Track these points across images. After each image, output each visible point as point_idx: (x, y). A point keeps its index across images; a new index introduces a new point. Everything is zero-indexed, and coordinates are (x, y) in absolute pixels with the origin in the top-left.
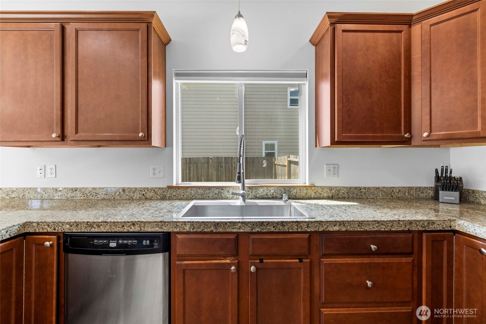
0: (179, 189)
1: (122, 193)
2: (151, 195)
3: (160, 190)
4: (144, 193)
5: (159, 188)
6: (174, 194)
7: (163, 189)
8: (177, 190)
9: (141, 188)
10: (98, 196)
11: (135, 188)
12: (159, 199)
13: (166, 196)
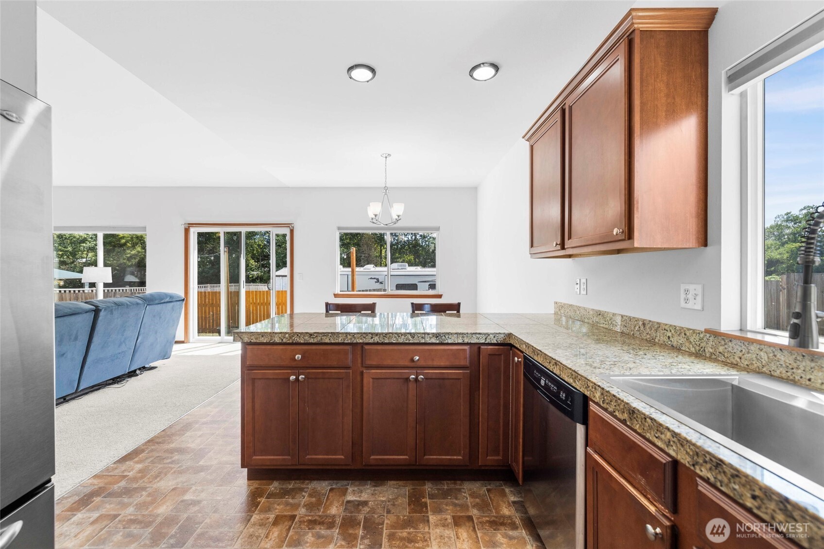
0: (731, 341)
1: (642, 328)
2: (680, 342)
3: (694, 335)
4: (669, 334)
5: (694, 331)
6: (721, 349)
7: (699, 333)
8: (727, 341)
9: (666, 325)
11: (658, 323)
12: (693, 353)
13: (705, 351)
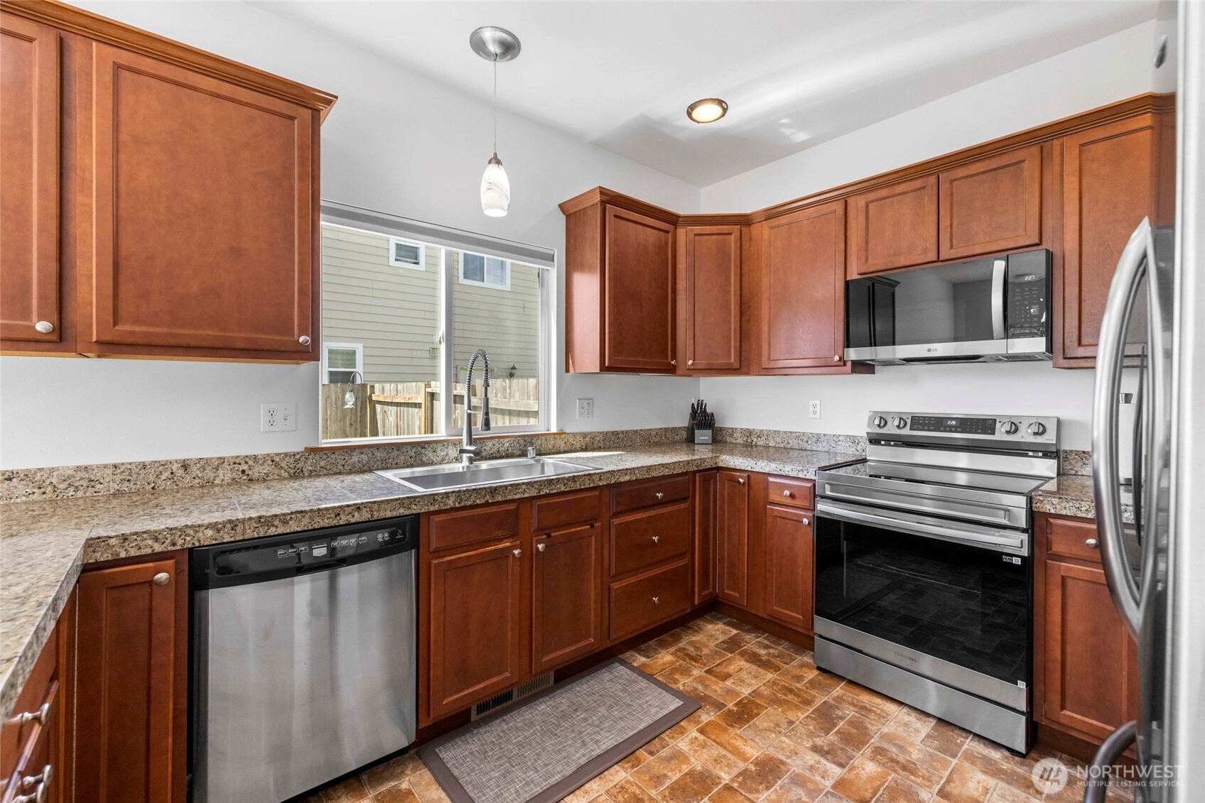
0: (333, 453)
1: (179, 473)
2: (265, 471)
3: (287, 459)
4: (245, 467)
5: (286, 455)
6: (322, 464)
7: (294, 455)
8: (329, 454)
9: (237, 457)
10: (98, 486)
11: (220, 458)
12: (285, 479)
13: (302, 471)
